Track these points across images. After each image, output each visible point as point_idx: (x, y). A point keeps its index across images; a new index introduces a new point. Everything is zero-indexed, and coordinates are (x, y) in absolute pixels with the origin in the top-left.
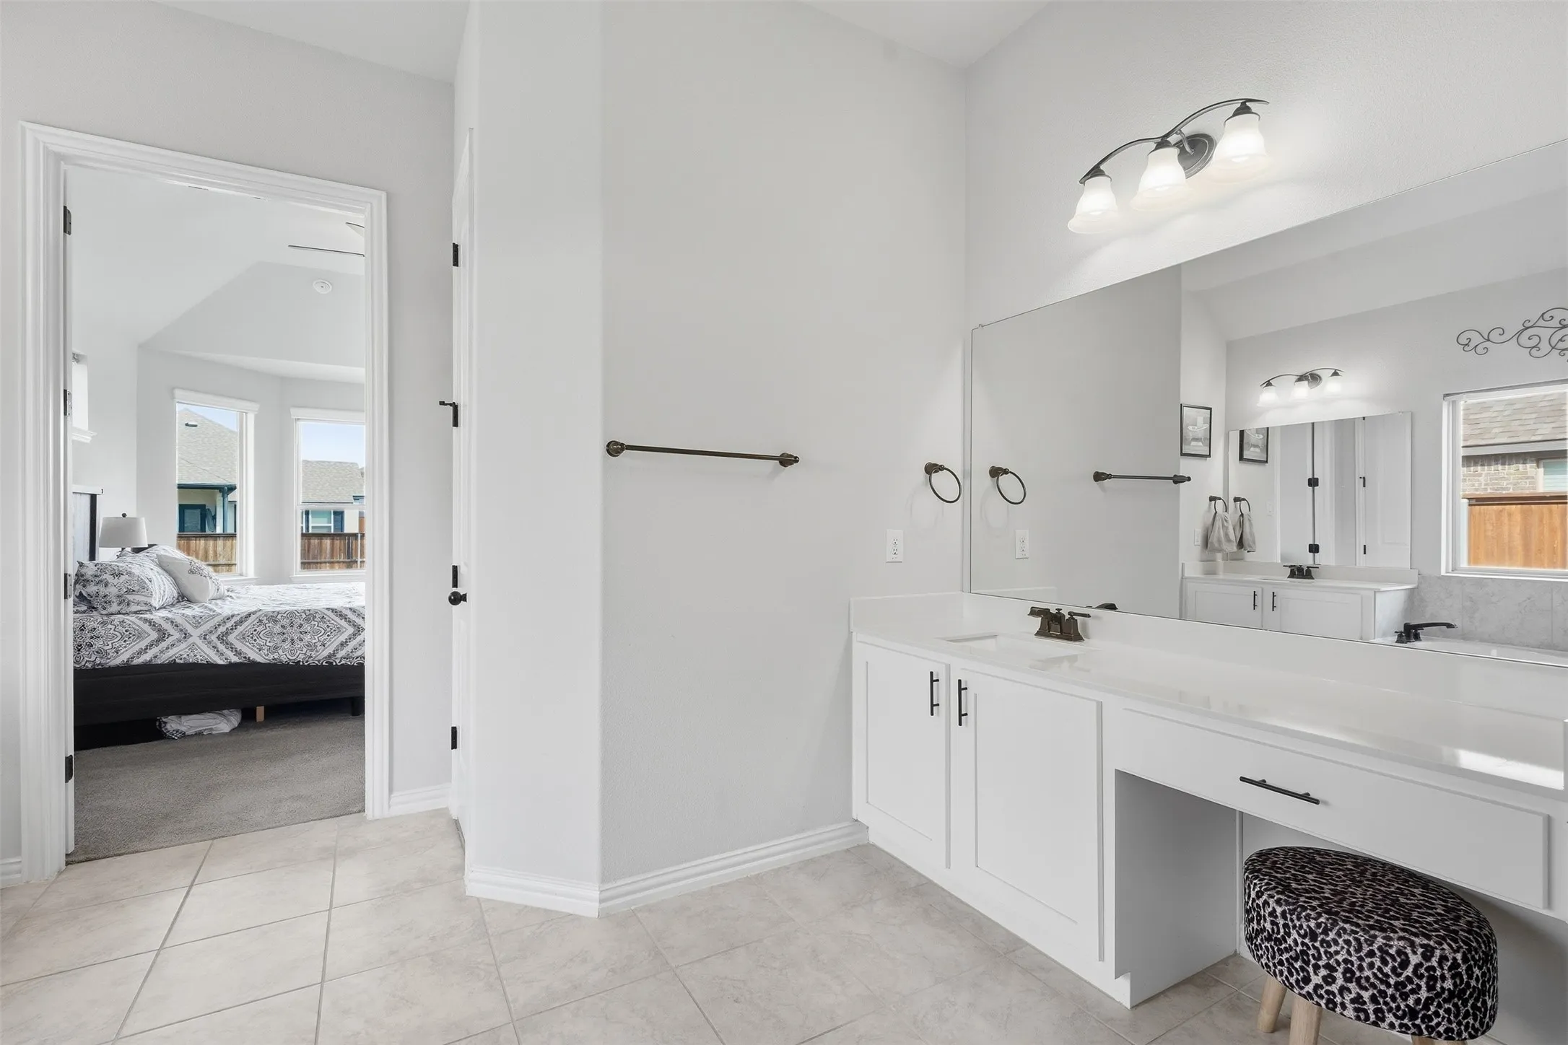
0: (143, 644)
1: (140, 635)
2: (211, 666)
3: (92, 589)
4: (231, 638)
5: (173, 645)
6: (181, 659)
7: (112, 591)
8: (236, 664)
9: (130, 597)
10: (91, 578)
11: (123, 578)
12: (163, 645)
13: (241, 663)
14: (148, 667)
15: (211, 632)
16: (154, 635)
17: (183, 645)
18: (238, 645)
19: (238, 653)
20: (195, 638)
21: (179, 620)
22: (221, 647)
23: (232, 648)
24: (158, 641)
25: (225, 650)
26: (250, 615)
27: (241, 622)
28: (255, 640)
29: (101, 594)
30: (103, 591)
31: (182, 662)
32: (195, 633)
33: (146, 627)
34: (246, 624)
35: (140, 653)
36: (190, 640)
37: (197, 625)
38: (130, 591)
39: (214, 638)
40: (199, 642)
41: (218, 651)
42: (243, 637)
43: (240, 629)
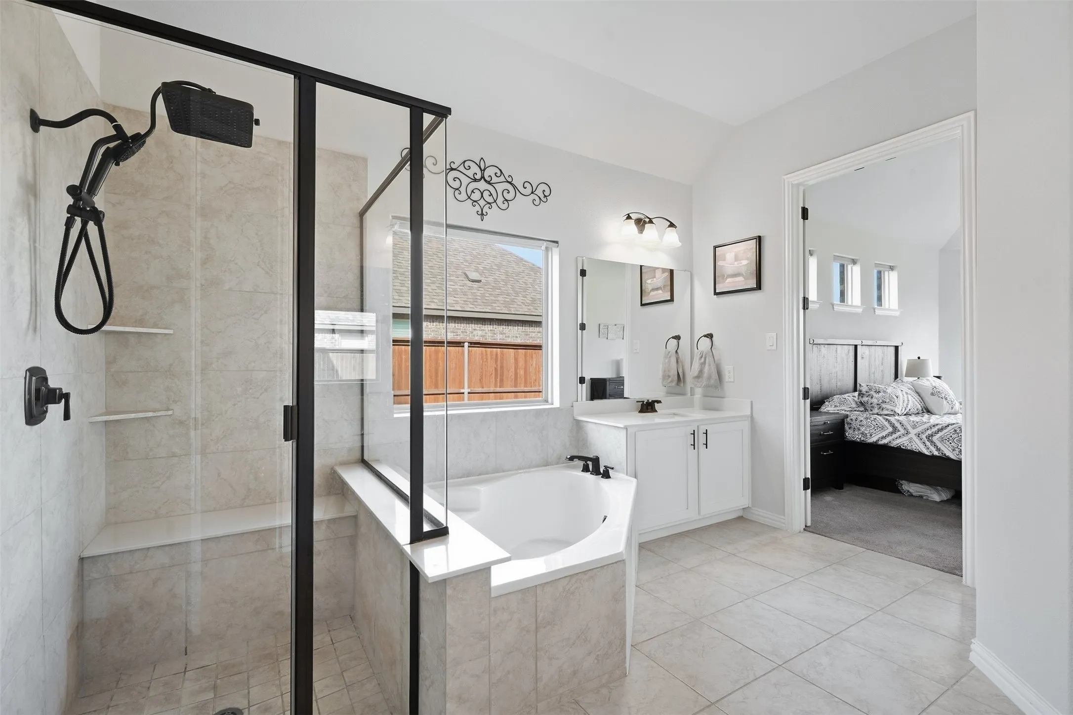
0: (884, 434)
1: (883, 428)
2: (920, 454)
3: (865, 399)
4: (935, 439)
5: (900, 437)
6: (904, 446)
7: (875, 401)
8: (936, 457)
9: (884, 406)
10: (865, 393)
11: (881, 394)
12: (894, 436)
13: (939, 456)
14: (885, 447)
15: (922, 433)
16: (891, 429)
17: (905, 438)
18: (939, 445)
19: (938, 450)
20: (913, 434)
21: (905, 423)
22: (928, 443)
23: (935, 446)
24: (892, 433)
25: (930, 446)
26: (948, 426)
27: (942, 429)
28: (951, 443)
29: (869, 403)
30: (871, 401)
31: (904, 448)
32: (913, 432)
33: (886, 423)
34: (945, 431)
35: (883, 438)
36: (910, 436)
37: (914, 427)
38: (884, 402)
39: (924, 437)
40: (915, 438)
41: (925, 445)
42: (942, 440)
43: (940, 434)
